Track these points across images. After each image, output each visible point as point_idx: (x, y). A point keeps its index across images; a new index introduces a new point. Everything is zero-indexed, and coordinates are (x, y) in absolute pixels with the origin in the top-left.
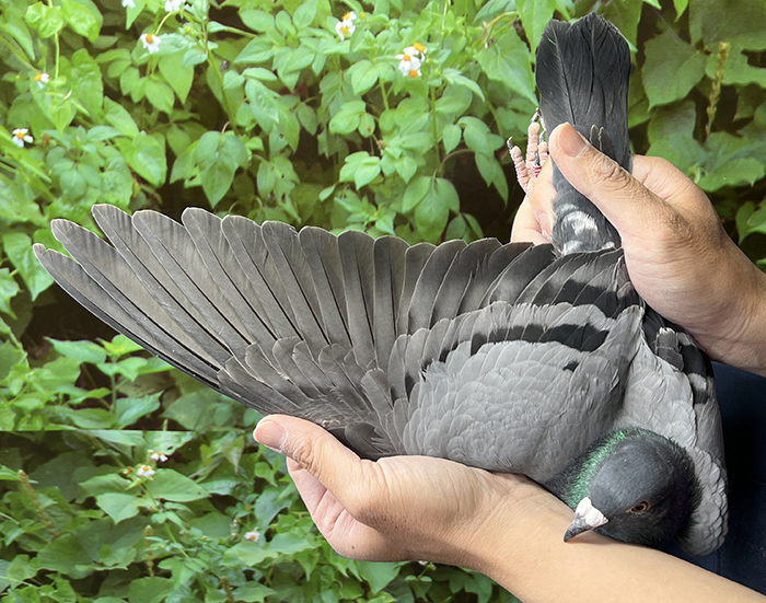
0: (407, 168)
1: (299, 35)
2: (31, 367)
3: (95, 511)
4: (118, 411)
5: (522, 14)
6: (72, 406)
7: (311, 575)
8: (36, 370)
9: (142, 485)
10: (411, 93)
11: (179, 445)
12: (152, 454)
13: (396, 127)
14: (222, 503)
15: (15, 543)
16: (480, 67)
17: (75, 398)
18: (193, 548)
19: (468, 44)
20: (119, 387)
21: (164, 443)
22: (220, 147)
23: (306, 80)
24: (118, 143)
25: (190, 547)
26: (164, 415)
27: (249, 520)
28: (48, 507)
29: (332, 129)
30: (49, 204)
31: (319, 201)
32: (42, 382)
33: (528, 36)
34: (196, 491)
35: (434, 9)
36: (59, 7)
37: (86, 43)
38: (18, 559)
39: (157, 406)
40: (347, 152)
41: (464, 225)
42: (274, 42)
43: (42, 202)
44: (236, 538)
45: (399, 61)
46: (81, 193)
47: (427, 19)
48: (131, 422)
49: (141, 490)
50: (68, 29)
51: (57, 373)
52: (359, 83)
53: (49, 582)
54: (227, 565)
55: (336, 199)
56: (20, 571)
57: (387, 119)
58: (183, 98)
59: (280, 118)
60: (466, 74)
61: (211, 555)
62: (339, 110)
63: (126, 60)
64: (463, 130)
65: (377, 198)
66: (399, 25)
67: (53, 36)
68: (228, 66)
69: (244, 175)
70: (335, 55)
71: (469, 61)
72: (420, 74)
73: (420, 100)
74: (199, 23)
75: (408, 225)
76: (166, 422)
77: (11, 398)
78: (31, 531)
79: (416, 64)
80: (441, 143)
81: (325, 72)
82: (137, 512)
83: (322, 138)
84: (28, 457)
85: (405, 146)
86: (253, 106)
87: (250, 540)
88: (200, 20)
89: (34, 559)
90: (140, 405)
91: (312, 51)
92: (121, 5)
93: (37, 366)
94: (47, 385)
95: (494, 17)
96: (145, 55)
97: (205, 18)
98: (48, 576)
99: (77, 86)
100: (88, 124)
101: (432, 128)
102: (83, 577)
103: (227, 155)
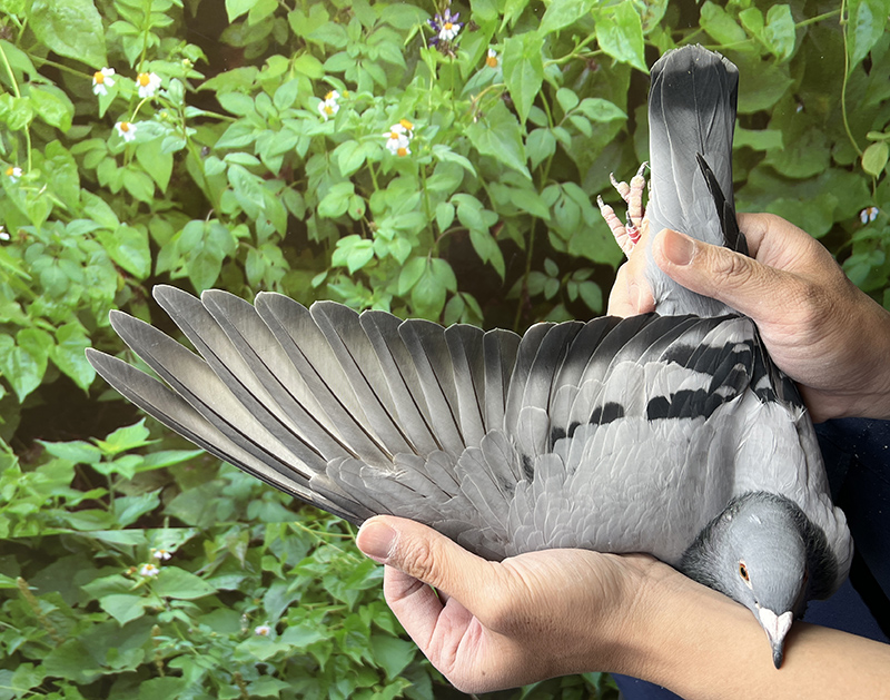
0: (400, 250)
1: (281, 117)
2: (23, 471)
3: (100, 615)
4: (116, 511)
5: (510, 86)
6: (68, 509)
7: (326, 666)
8: (28, 474)
9: (147, 584)
10: (401, 172)
11: (182, 542)
12: (154, 552)
13: (387, 208)
14: (229, 598)
15: (18, 652)
16: (470, 142)
17: (71, 500)
18: (203, 645)
19: (457, 119)
20: (115, 487)
21: (166, 541)
22: (205, 236)
23: (290, 163)
24: (99, 236)
25: (200, 644)
26: (165, 512)
27: (258, 615)
28: (52, 613)
29: (321, 213)
30: (31, 303)
31: (311, 288)
32: (35, 486)
33: (517, 107)
34: (202, 588)
35: (420, 84)
36: (27, 98)
37: (58, 133)
38: (23, 668)
39: (157, 503)
40: (338, 236)
41: (461, 303)
42: (256, 125)
43: (23, 301)
44: (246, 633)
45: (385, 140)
46: (63, 289)
47: (412, 95)
48: (131, 521)
49: (147, 589)
50: (38, 120)
51: (51, 475)
52: (346, 165)
53: (56, 689)
54: (239, 660)
55: (329, 285)
56: (24, 680)
57: (378, 200)
58: (164, 186)
59: (266, 203)
60: (456, 150)
61: (221, 650)
62: (328, 193)
63: (102, 150)
64: (456, 208)
65: (372, 282)
66: (384, 103)
67: (23, 128)
68: (208, 152)
69: (232, 264)
70: (319, 136)
71: (458, 136)
72: (409, 152)
73: (410, 179)
74: (175, 108)
75: (405, 308)
76: (167, 519)
77: (5, 504)
78: (35, 638)
79: (404, 142)
80: (435, 222)
81: (310, 154)
82: (142, 613)
83: (310, 222)
84: (25, 564)
85: (397, 227)
86: (237, 192)
87: (262, 634)
88: (176, 105)
89: (39, 667)
90: (138, 504)
91: (295, 133)
92: (92, 93)
93: (29, 470)
94: (40, 489)
95: (482, 90)
96: (121, 144)
97: (181, 103)
98: (54, 683)
99: (51, 180)
100: (66, 218)
101: (425, 208)
102: (91, 682)
103: (213, 244)
